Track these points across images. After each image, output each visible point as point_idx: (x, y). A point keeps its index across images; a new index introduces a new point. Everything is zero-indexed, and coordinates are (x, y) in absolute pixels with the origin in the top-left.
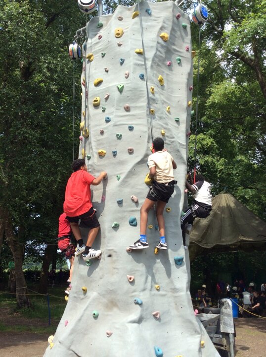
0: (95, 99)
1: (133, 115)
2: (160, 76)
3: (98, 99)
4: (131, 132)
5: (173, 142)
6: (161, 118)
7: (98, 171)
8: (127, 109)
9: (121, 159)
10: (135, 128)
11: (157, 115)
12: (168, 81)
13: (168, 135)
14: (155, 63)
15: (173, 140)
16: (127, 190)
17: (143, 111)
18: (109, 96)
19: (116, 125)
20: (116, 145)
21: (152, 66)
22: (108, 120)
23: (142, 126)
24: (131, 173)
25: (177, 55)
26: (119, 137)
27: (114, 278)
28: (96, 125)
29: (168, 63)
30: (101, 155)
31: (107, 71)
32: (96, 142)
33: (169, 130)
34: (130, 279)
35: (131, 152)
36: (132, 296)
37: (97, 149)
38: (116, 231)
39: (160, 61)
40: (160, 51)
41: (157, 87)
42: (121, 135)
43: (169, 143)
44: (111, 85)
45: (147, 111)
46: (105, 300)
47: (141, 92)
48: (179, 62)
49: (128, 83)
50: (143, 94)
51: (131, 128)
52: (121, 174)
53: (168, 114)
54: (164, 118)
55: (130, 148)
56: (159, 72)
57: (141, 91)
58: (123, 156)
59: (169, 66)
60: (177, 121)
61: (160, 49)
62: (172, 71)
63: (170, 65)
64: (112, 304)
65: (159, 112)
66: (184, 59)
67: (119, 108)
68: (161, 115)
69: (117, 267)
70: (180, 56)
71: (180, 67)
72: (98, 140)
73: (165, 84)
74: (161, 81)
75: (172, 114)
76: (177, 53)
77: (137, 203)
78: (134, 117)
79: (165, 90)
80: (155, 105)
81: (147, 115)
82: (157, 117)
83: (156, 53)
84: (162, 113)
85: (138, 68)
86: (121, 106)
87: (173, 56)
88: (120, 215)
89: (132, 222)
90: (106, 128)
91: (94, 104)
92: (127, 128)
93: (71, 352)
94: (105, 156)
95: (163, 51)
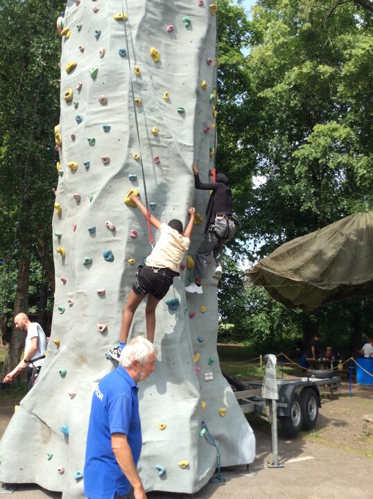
0: (67, 92)
1: (111, 110)
2: (152, 49)
3: (70, 91)
4: (107, 135)
5: (171, 143)
6: (152, 110)
7: (71, 191)
8: (104, 102)
9: (95, 173)
10: (113, 128)
11: (146, 107)
12: (168, 54)
13: (163, 134)
14: (145, 31)
15: (170, 140)
16: (101, 215)
17: (123, 103)
18: (81, 86)
19: (88, 127)
20: (89, 154)
21: (138, 37)
22: (79, 120)
23: (121, 125)
24: (106, 192)
25: (184, 14)
26: (92, 142)
27: (84, 328)
28: (68, 129)
29: (168, 28)
30: (73, 169)
31: (82, 51)
32: (67, 151)
33: (164, 126)
34: (101, 328)
35: (106, 161)
36: (104, 350)
37: (69, 160)
38: (88, 268)
39: (153, 26)
40: (151, 12)
41: (148, 66)
42: (94, 140)
43: (166, 145)
44: (84, 69)
45: (129, 102)
46: (74, 355)
47: (122, 76)
48: (186, 24)
49: (103, 65)
50: (123, 78)
51: (107, 129)
52: (94, 193)
53: (164, 103)
54: (157, 110)
55: (105, 156)
56: (152, 43)
57: (121, 74)
58: (97, 168)
59: (169, 31)
60: (182, 112)
61: (152, 9)
62: (176, 39)
63: (172, 31)
64: (82, 359)
65: (150, 102)
66: (195, 18)
67: (93, 101)
68: (153, 106)
69: (87, 314)
70: (189, 15)
71: (190, 31)
72: (70, 149)
73: (163, 60)
74: (154, 56)
75: (172, 102)
76: (183, 11)
77: (113, 230)
78: (112, 112)
79: (162, 68)
80: (143, 92)
81: (129, 108)
82: (145, 109)
83: (145, 16)
84: (154, 103)
85: (119, 41)
86: (95, 99)
87: (178, 17)
88: (92, 248)
89: (107, 257)
90: (77, 132)
91: (66, 99)
92: (102, 130)
93: (34, 416)
94: (78, 171)
95: (157, 11)
